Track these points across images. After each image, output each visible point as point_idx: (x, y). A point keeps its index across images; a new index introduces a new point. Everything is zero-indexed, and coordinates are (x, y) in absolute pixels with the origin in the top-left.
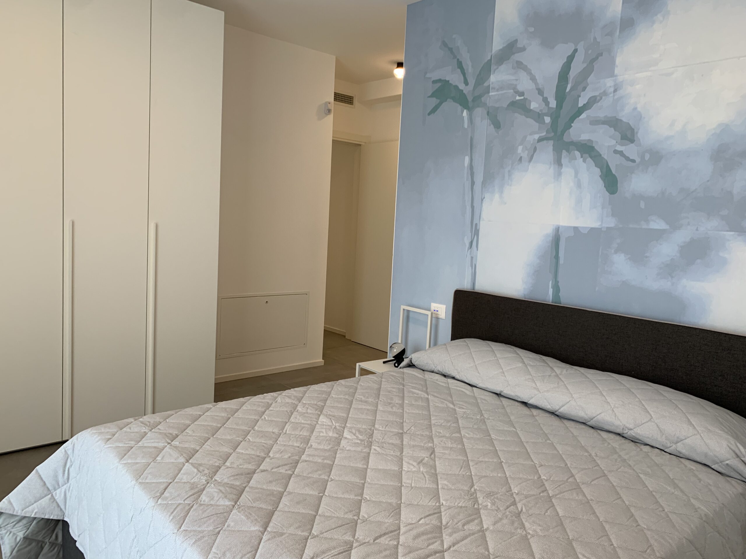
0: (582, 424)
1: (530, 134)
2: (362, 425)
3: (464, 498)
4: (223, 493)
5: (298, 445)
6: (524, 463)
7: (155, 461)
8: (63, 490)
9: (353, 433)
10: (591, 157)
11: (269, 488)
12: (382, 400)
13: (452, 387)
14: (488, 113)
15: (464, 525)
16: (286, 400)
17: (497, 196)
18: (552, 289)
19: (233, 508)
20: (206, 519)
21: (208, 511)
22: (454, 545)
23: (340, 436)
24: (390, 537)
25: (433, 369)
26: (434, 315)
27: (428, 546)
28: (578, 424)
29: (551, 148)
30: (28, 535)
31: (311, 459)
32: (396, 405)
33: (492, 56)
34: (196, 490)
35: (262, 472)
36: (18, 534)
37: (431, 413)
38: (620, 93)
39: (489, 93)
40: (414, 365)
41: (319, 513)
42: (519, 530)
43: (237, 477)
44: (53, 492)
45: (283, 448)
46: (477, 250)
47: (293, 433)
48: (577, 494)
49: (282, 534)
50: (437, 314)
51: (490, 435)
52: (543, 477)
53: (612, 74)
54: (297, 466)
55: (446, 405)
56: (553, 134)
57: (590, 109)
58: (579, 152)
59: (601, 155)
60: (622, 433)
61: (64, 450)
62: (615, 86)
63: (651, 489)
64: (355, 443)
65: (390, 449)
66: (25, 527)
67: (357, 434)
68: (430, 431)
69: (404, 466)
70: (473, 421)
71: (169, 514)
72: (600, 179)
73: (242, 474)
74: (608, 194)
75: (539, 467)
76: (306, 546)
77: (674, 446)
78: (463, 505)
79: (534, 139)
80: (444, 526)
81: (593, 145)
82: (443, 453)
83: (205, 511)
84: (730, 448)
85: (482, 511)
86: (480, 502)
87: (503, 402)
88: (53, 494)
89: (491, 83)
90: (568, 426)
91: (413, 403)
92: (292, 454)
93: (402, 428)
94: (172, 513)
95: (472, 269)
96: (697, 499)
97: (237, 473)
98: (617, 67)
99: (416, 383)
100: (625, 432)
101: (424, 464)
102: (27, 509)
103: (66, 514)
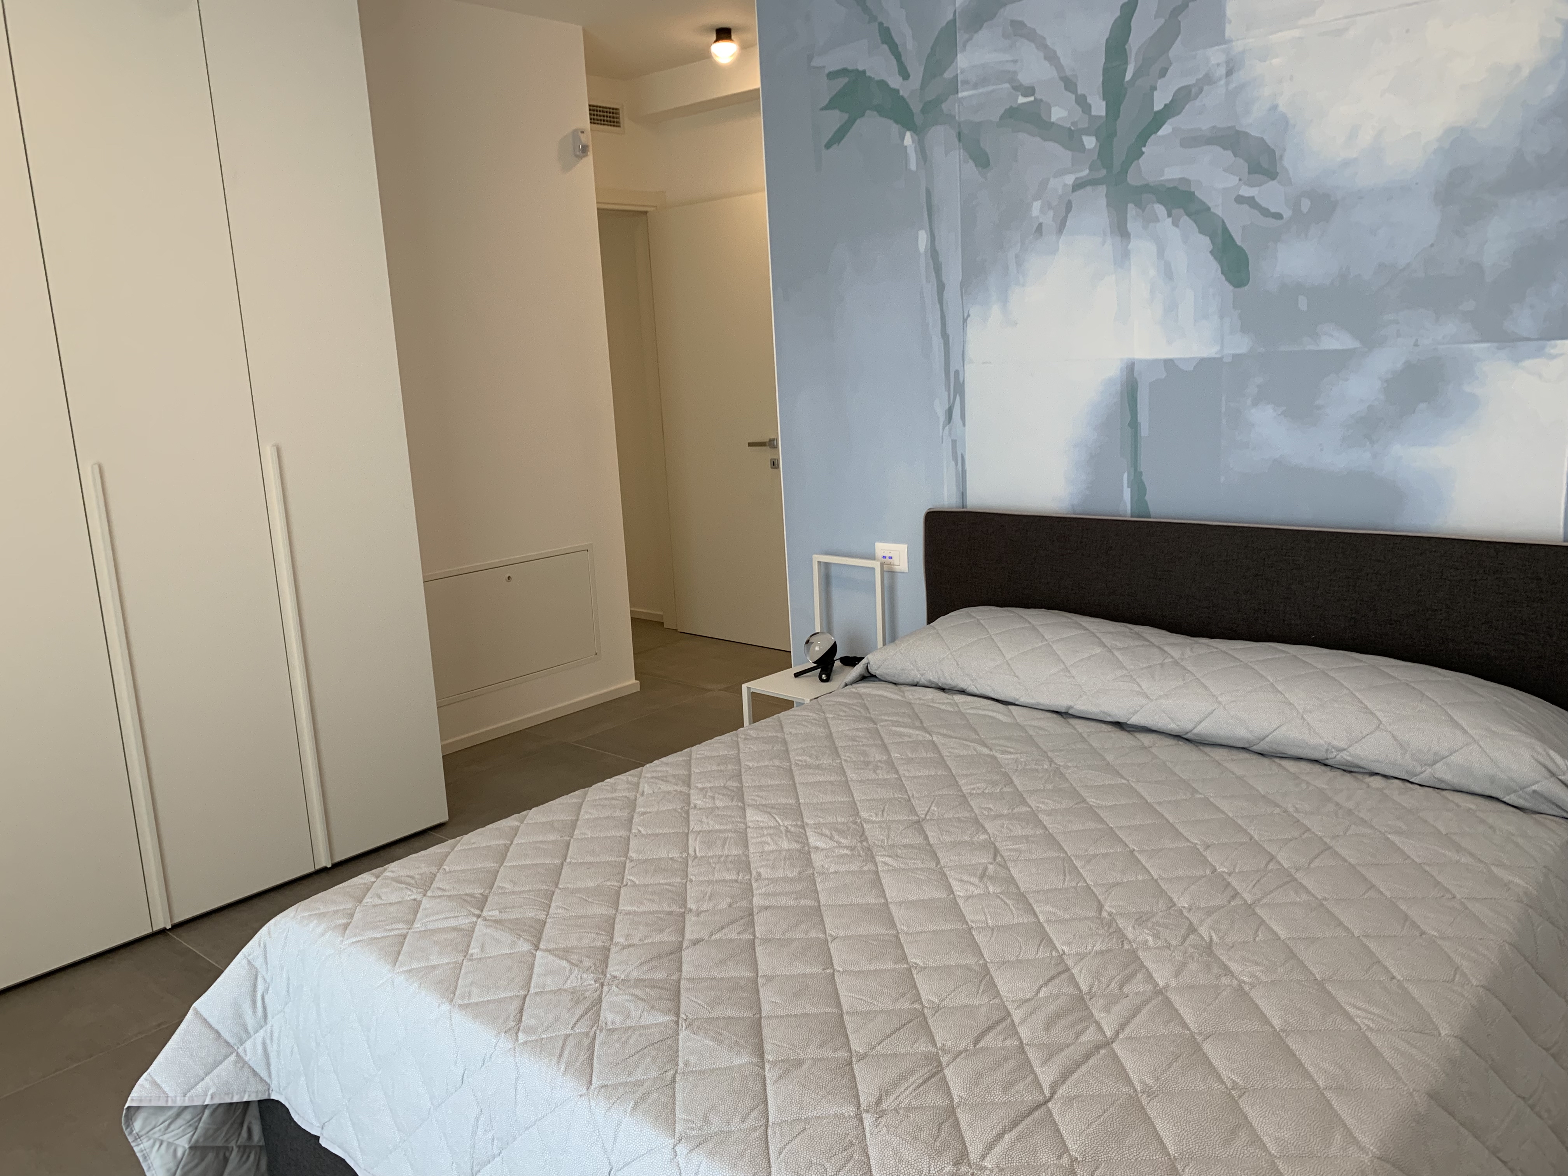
0: (1241, 750)
1: (1055, 177)
2: (836, 816)
3: (1098, 934)
4: (643, 1000)
5: (734, 877)
6: (1174, 846)
7: (468, 957)
8: (259, 1041)
9: (826, 836)
10: (1189, 215)
11: (723, 975)
12: (848, 759)
13: (968, 711)
14: (959, 136)
15: (1121, 987)
16: (662, 787)
17: (996, 310)
18: (1129, 489)
19: (678, 1026)
20: (636, 1058)
21: (631, 1041)
22: (1123, 1026)
23: (804, 847)
24: (1000, 1033)
25: (916, 680)
26: (886, 568)
27: (1077, 1038)
28: (1234, 752)
29: (1104, 202)
30: (197, 1141)
31: (772, 902)
32: (880, 764)
33: (955, 11)
34: (588, 1004)
35: (695, 944)
36: (177, 1142)
37: (953, 772)
38: (1240, 76)
39: (957, 93)
40: (875, 676)
41: (844, 1009)
42: (1223, 979)
43: (654, 963)
44: (238, 1048)
45: (709, 890)
46: (964, 425)
47: (710, 854)
48: (1297, 893)
49: (800, 1063)
50: (890, 564)
51: (1084, 801)
52: (1220, 869)
53: (1219, 38)
54: (753, 920)
55: (975, 750)
56: (1104, 172)
57: (1179, 113)
58: (1165, 206)
59: (1209, 209)
60: (1324, 758)
61: (244, 962)
62: (1227, 63)
63: (1418, 861)
64: (842, 856)
65: (913, 859)
66: (190, 1125)
67: (836, 837)
68: (969, 809)
69: (955, 889)
70: (1041, 775)
71: (555, 1059)
72: (1212, 258)
73: (659, 956)
74: (1231, 288)
75: (1205, 850)
76: (854, 1076)
77: (1429, 770)
78: (1103, 948)
79: (1065, 185)
80: (1086, 994)
81: (1192, 190)
82: (1015, 850)
83: (626, 1042)
84: (1536, 760)
85: (1141, 954)
86: (1130, 936)
87: (1077, 727)
88: (239, 1051)
89: (959, 71)
90: (1217, 758)
91: (910, 755)
92: (732, 898)
93: (913, 810)
94: (561, 1056)
95: (956, 465)
96: (1500, 865)
97: (651, 956)
98: (1230, 22)
99: (897, 714)
100: (1330, 756)
101: (991, 878)
102: (193, 1091)
103: (273, 1086)
